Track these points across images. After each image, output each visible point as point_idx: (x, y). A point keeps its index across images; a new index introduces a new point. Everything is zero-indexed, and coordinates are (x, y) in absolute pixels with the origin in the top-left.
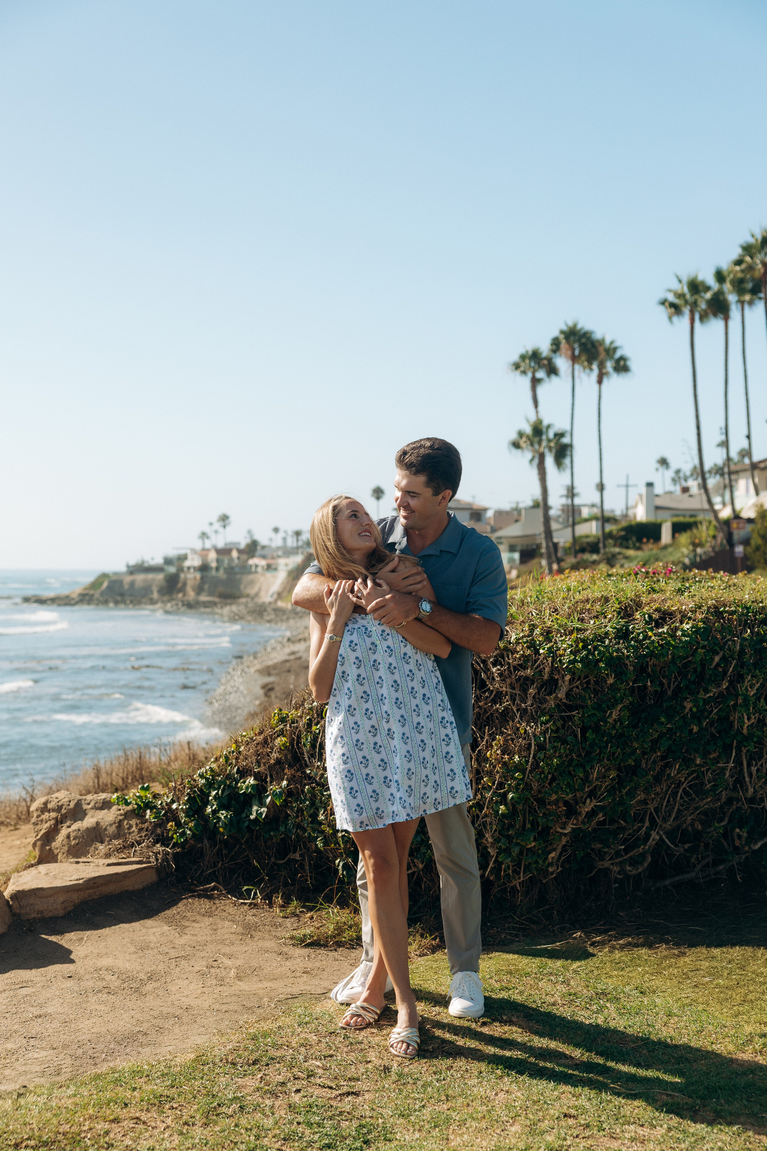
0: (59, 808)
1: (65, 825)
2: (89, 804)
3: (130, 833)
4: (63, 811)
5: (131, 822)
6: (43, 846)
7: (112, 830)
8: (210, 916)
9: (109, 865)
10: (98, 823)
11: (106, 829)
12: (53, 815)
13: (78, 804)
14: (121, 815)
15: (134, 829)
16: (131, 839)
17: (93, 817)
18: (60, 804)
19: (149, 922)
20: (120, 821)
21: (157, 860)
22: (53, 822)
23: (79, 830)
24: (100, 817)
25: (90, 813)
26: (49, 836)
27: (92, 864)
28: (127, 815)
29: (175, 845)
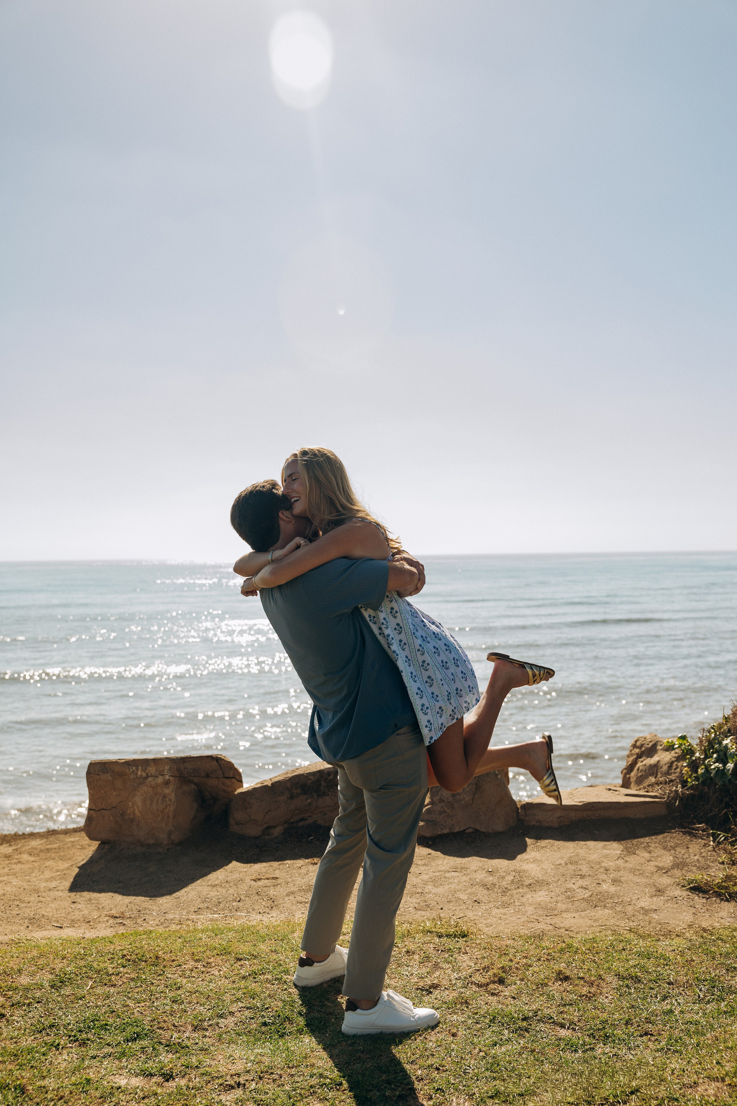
0: (642, 745)
1: (641, 760)
2: (661, 745)
3: (675, 773)
4: (643, 749)
5: (679, 764)
6: (626, 774)
7: (665, 768)
8: (670, 850)
9: (627, 795)
10: (658, 762)
11: (661, 767)
12: (637, 751)
13: (655, 745)
14: (675, 757)
15: (678, 770)
16: (673, 777)
17: (659, 756)
18: (643, 743)
19: (615, 845)
20: (672, 762)
21: (668, 797)
22: (635, 756)
23: (645, 765)
24: (662, 757)
25: (660, 753)
26: (630, 768)
27: (617, 793)
28: (678, 759)
29: (692, 788)
